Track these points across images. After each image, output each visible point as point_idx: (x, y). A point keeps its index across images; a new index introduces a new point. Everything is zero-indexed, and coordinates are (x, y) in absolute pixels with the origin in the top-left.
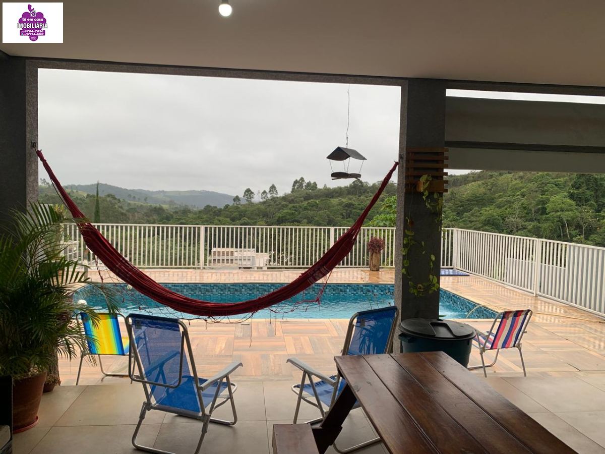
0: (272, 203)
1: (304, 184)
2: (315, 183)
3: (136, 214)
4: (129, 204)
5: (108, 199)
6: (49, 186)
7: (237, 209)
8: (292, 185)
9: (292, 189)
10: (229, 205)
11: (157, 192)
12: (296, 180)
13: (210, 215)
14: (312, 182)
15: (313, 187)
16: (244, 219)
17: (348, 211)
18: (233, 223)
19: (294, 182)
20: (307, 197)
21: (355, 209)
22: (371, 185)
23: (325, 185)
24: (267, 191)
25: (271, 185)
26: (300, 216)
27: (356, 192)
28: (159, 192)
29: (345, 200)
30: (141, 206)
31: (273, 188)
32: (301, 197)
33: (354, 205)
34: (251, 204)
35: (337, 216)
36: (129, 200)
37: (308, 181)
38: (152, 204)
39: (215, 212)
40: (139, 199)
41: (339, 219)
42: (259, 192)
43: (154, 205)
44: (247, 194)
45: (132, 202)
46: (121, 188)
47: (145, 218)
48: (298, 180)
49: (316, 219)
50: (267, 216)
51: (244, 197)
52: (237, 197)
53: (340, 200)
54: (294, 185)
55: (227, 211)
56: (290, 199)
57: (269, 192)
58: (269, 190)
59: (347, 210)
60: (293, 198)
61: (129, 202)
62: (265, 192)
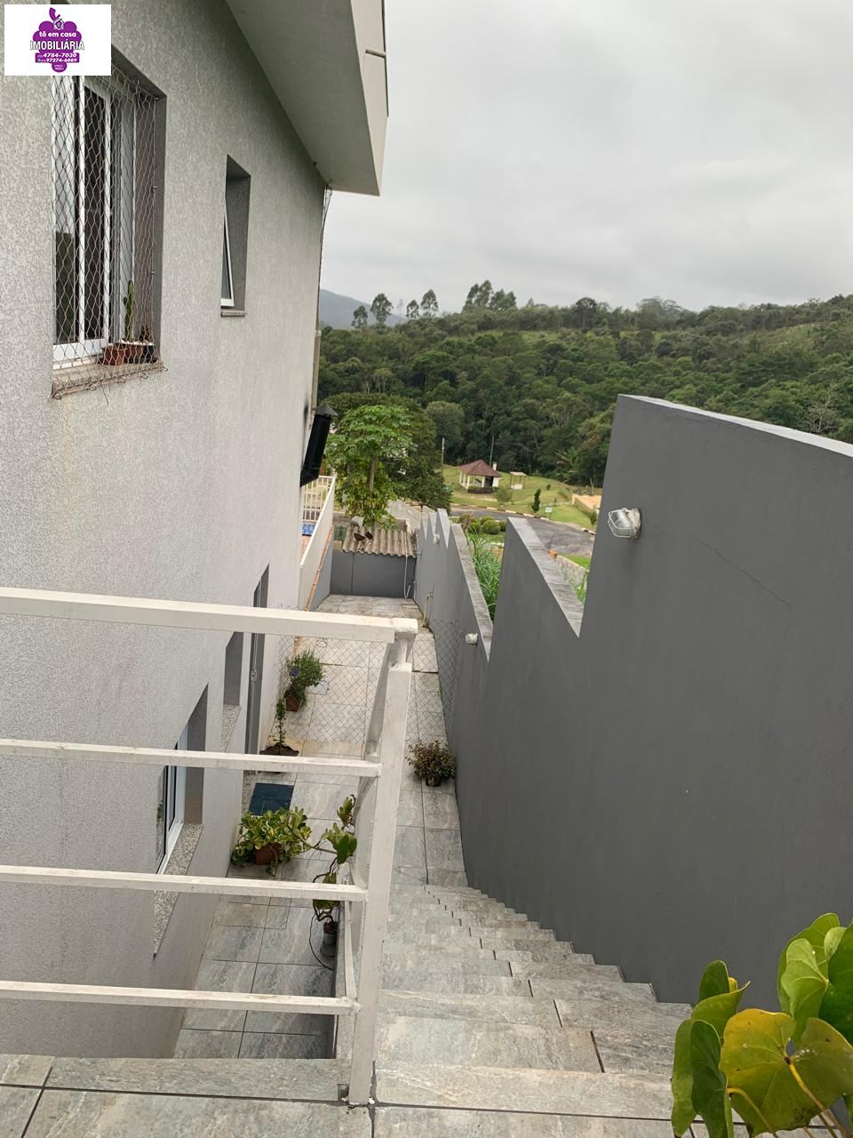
0: (418, 329)
1: (491, 295)
2: (511, 295)
7: (345, 336)
8: (467, 295)
9: (467, 302)
12: (476, 286)
14: (506, 292)
15: (507, 301)
16: (353, 360)
17: (551, 362)
19: (472, 289)
20: (486, 324)
21: (565, 358)
22: (614, 309)
23: (530, 301)
24: (419, 302)
25: (427, 291)
26: (457, 363)
27: (582, 321)
29: (552, 338)
31: (430, 296)
32: (471, 323)
33: (563, 350)
34: (380, 329)
35: (529, 368)
37: (499, 290)
41: (528, 375)
42: (401, 304)
44: (378, 304)
48: (480, 285)
49: (485, 372)
50: (399, 358)
51: (372, 309)
52: (362, 307)
53: (543, 336)
54: (470, 296)
56: (453, 324)
57: (422, 304)
58: (421, 300)
59: (548, 359)
60: (457, 323)
62: (413, 304)
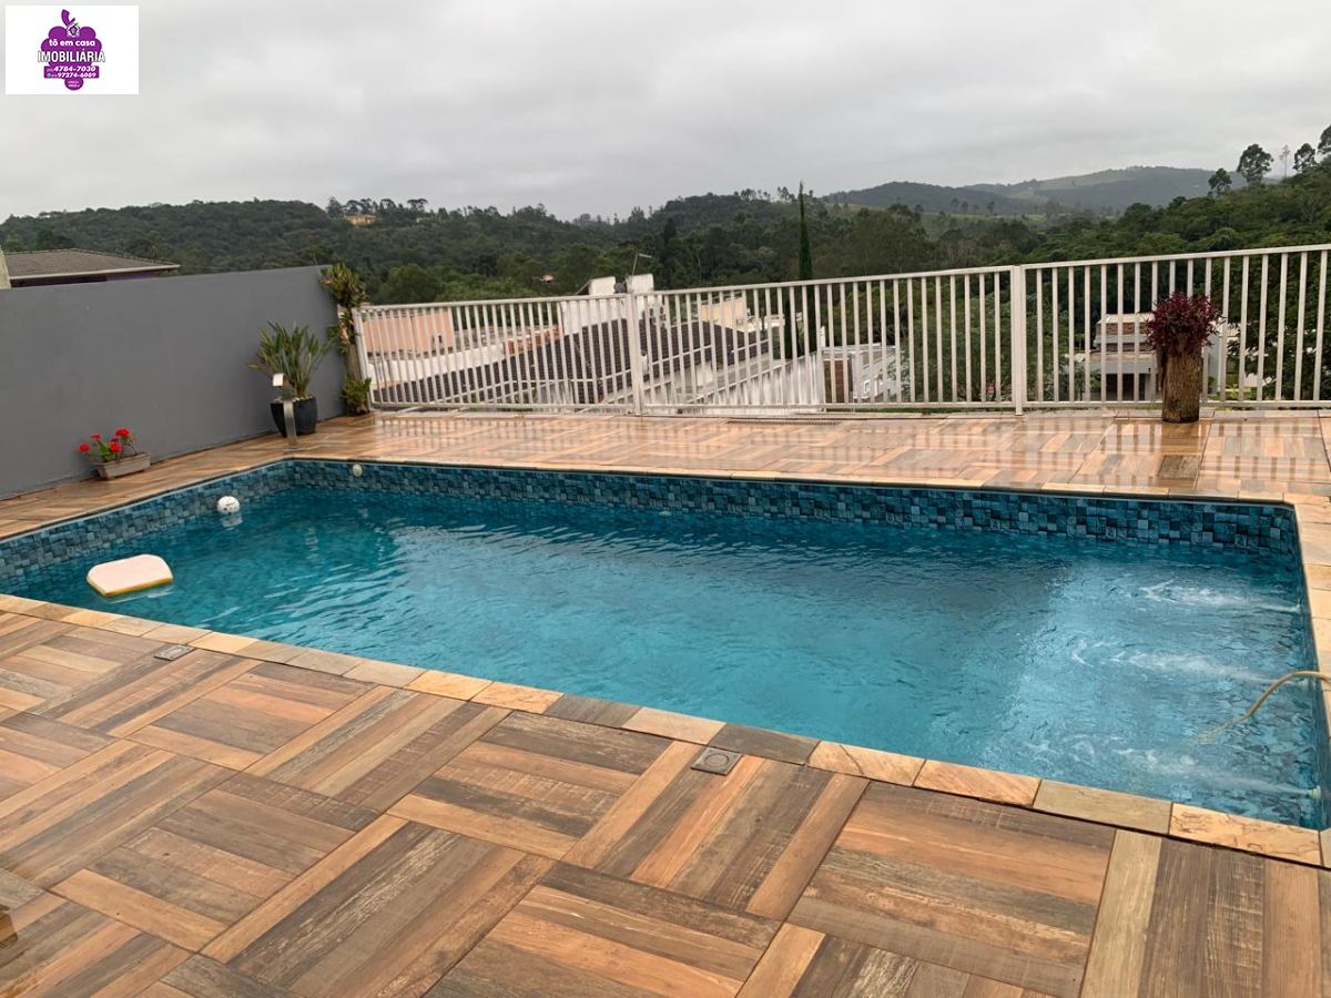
3: (960, 242)
4: (953, 221)
5: (895, 216)
6: (794, 200)
10: (1183, 199)
11: (1019, 185)
13: (1131, 229)
18: (1191, 244)
24: (1314, 146)
28: (1025, 185)
30: (981, 222)
34: (1261, 187)
36: (954, 212)
38: (1005, 217)
39: (1143, 222)
40: (976, 207)
42: (1288, 153)
43: (1009, 218)
44: (1249, 160)
45: (960, 217)
46: (937, 187)
47: (982, 249)
51: (1239, 169)
52: (1221, 173)
55: (1176, 214)
57: (1320, 146)
58: (1318, 142)
61: (953, 215)
62: (1305, 149)
